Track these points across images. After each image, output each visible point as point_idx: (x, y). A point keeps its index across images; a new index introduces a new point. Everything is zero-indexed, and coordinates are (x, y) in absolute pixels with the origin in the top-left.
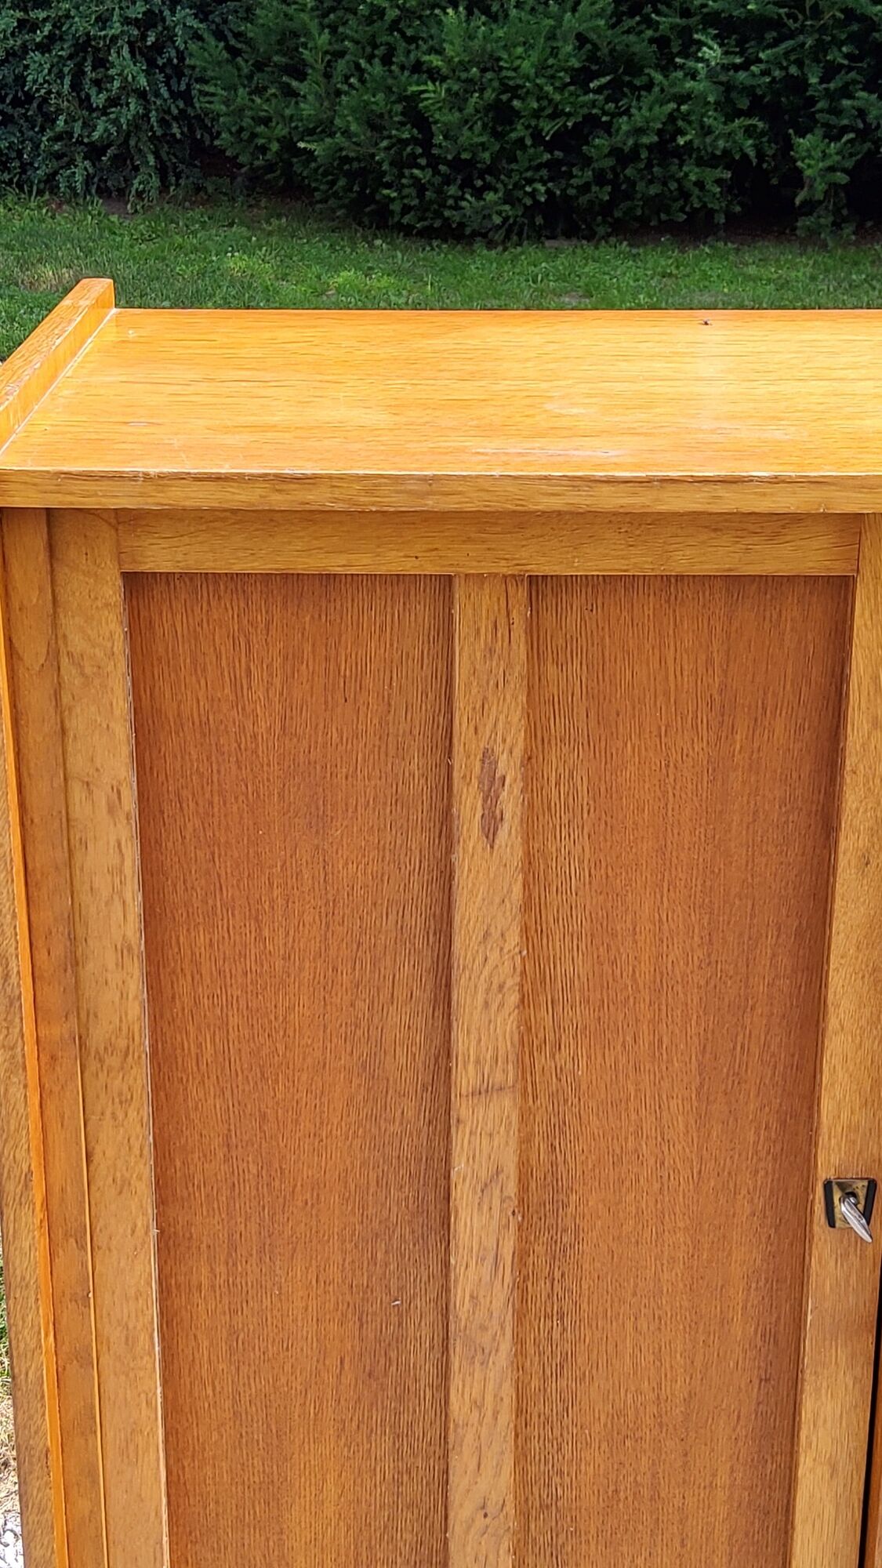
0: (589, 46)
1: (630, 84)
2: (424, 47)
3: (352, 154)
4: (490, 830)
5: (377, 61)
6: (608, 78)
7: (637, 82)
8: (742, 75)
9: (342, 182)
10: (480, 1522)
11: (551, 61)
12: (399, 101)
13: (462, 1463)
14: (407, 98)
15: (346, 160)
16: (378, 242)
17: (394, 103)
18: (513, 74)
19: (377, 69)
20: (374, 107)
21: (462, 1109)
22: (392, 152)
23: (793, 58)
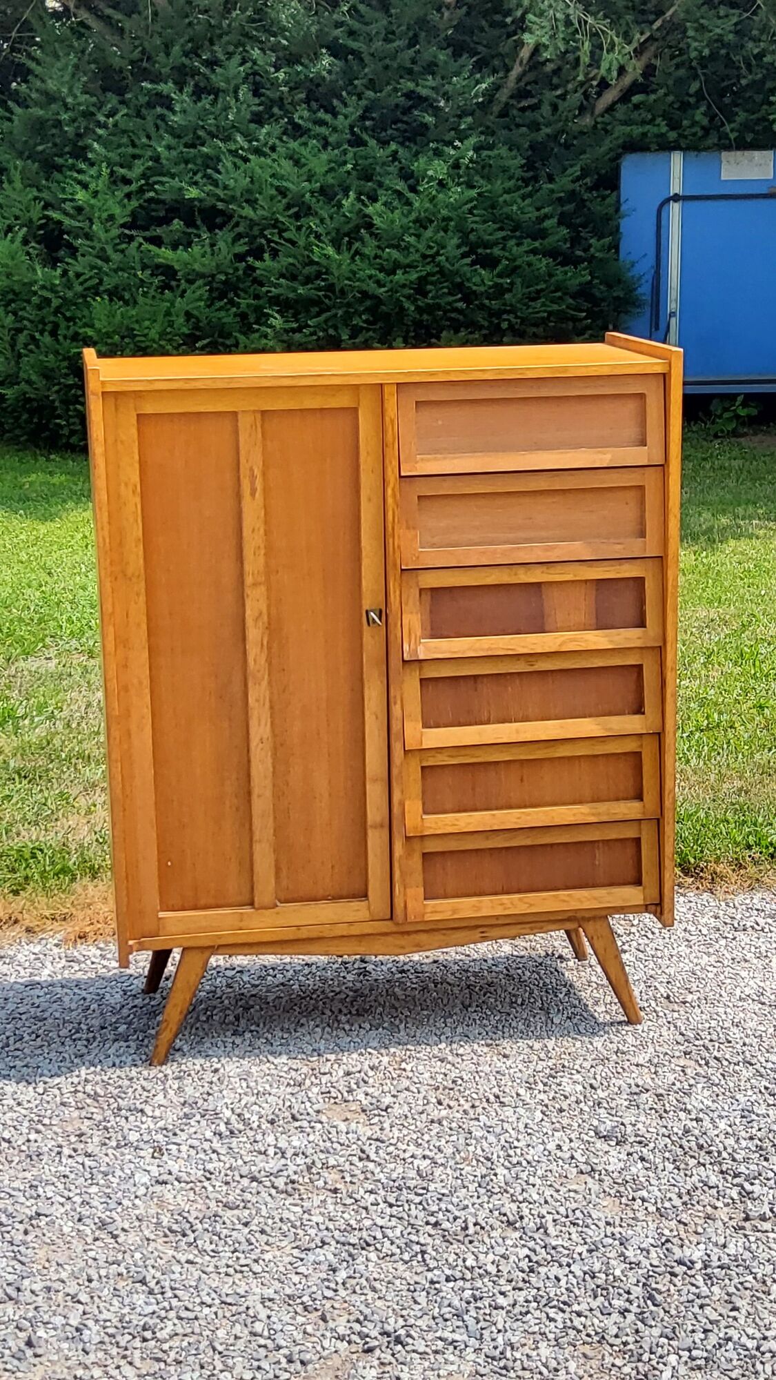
0: (193, 320)
1: (223, 344)
2: (80, 324)
3: (32, 396)
4: (253, 494)
5: (46, 334)
6: (208, 340)
7: (228, 342)
8: (297, 336)
9: (25, 416)
10: (261, 745)
11: (169, 330)
12: (64, 359)
13: (253, 723)
14: (69, 358)
15: (30, 400)
16: (52, 457)
17: (61, 361)
18: (143, 339)
19: (47, 339)
20: (47, 364)
21: (248, 591)
22: (61, 393)
23: (330, 324)
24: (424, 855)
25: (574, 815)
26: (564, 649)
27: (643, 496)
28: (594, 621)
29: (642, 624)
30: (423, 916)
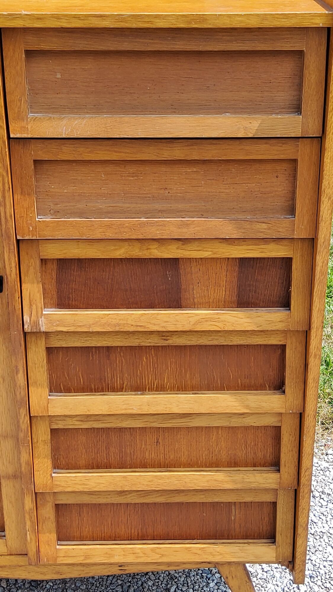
24: (57, 506)
25: (208, 481)
26: (199, 328)
27: (295, 170)
28: (235, 298)
29: (286, 304)
30: (56, 560)
